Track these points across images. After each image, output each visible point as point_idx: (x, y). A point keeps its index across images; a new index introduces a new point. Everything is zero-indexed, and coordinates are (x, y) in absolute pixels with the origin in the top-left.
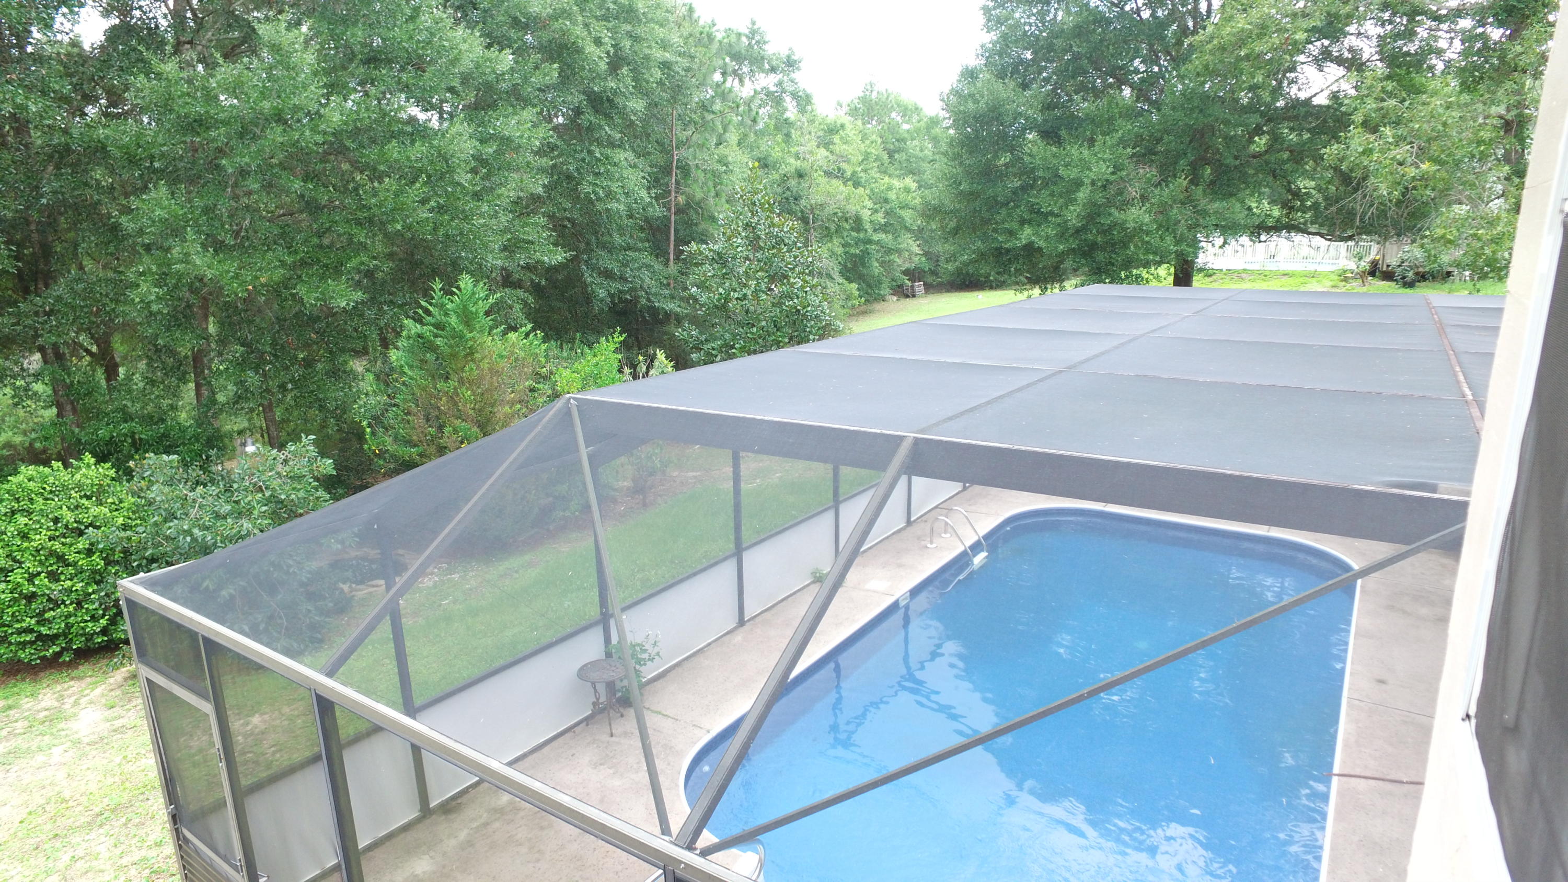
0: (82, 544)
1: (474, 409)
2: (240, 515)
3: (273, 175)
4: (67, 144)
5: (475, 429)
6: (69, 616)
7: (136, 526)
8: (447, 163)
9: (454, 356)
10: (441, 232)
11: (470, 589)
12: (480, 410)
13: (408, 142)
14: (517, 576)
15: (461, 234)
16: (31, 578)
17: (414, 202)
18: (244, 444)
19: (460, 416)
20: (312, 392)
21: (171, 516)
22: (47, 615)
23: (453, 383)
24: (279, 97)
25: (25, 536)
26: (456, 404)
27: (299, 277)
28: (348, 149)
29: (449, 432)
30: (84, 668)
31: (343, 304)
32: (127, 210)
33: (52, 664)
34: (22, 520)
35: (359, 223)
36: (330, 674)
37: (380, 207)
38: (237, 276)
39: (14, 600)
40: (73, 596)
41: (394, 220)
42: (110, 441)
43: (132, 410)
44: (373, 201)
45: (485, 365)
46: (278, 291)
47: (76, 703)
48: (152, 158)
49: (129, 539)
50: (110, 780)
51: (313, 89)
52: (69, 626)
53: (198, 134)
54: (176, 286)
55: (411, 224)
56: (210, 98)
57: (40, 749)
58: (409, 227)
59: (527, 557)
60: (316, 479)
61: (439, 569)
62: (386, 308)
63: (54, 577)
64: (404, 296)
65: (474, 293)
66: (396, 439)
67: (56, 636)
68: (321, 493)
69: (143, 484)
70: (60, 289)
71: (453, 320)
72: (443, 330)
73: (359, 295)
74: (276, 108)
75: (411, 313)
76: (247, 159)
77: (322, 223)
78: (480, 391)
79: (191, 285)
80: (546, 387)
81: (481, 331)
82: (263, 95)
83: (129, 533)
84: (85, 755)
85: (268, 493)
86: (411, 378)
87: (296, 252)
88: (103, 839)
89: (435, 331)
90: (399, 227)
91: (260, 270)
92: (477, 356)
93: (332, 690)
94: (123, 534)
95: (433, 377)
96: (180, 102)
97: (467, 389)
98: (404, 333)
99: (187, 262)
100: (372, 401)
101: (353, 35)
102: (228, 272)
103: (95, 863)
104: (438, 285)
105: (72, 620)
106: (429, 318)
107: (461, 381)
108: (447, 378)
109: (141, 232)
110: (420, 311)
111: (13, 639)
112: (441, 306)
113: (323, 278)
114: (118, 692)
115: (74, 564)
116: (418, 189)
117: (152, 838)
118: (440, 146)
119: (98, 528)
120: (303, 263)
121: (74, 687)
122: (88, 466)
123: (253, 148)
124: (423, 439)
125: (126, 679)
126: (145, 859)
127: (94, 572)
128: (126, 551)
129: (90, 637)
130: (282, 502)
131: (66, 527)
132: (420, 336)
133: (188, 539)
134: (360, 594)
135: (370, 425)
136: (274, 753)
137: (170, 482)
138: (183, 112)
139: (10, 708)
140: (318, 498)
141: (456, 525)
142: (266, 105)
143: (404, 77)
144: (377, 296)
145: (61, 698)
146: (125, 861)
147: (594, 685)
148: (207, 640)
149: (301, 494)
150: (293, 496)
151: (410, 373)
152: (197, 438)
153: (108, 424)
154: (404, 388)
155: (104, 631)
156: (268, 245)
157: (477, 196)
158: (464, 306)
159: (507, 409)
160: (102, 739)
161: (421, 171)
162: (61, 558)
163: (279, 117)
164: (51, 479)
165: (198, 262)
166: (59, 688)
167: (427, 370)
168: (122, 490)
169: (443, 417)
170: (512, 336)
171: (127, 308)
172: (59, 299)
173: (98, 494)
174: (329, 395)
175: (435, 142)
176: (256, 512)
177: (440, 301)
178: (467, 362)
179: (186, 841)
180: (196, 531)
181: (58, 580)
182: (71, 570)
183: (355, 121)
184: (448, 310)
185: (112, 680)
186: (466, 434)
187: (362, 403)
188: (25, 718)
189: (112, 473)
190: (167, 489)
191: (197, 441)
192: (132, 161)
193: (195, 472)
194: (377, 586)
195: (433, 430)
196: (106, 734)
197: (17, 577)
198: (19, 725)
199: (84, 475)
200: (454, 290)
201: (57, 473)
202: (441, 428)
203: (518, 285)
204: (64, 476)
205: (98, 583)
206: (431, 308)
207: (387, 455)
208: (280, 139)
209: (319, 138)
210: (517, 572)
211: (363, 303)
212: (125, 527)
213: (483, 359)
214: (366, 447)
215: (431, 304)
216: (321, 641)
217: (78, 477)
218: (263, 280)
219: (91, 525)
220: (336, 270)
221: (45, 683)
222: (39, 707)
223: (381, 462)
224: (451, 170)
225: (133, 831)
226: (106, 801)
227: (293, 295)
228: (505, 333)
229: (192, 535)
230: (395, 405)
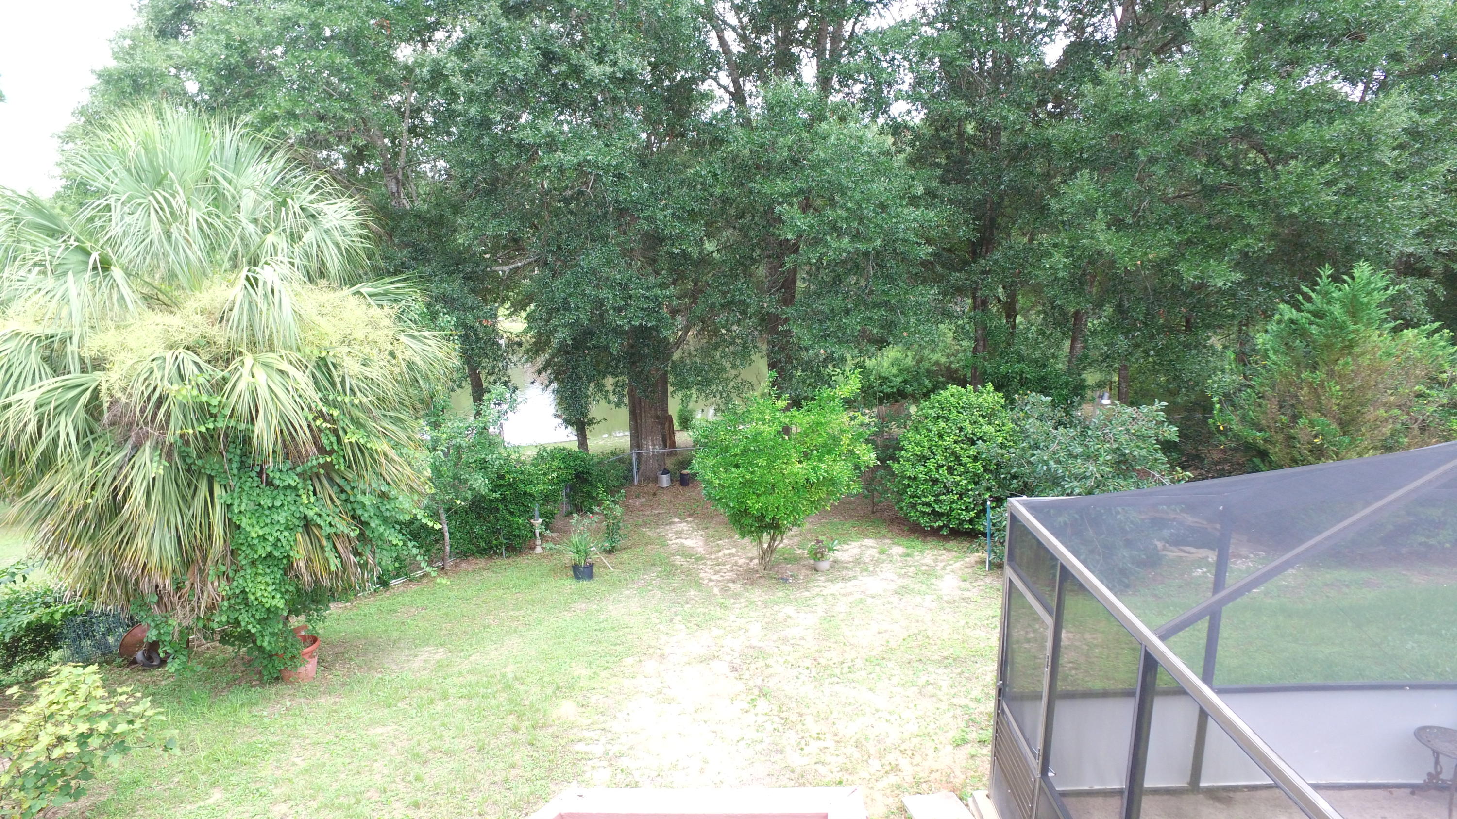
0: (972, 452)
1: (1338, 405)
2: (1088, 458)
3: (1179, 161)
4: (1026, 143)
5: (1334, 426)
6: (953, 502)
7: (1010, 447)
8: (1369, 139)
9: (1329, 347)
10: (1344, 215)
11: (1287, 587)
12: (1345, 407)
13: (1324, 122)
14: (1347, 591)
15: (1367, 217)
16: (940, 466)
17: (1318, 184)
18: (1102, 397)
19: (1320, 410)
20: (1171, 361)
21: (1036, 447)
22: (941, 497)
23: (1320, 375)
24: (1199, 88)
25: (941, 436)
26: (1318, 397)
27: (1183, 255)
28: (1257, 132)
29: (1304, 424)
30: (952, 544)
31: (1220, 284)
32: (1056, 194)
33: (935, 533)
34: (942, 424)
35: (1252, 205)
36: (1162, 638)
37: (1279, 190)
38: (1129, 251)
39: (926, 480)
40: (959, 488)
41: (1292, 204)
42: (1006, 376)
43: (1024, 353)
44: (1273, 184)
45: (1365, 361)
46: (1159, 267)
47: (944, 569)
48: (1082, 150)
49: (1003, 455)
50: (956, 636)
51: (1234, 77)
52: (951, 510)
53: (1123, 128)
54: (1079, 257)
55: (1310, 207)
56: (1139, 95)
57: (919, 592)
58: (1305, 211)
59: (1364, 575)
60: (1158, 441)
61: (1255, 555)
62: (1260, 290)
63: (951, 470)
64: (1282, 279)
65: (1369, 283)
66: (1243, 419)
67: (942, 514)
68: (1159, 455)
69: (1022, 414)
70: (997, 255)
71: (1337, 310)
72: (1321, 318)
73: (1238, 276)
74: (1195, 99)
75: (1287, 297)
76: (1159, 148)
77: (1215, 206)
78: (1350, 386)
79: (1090, 257)
80: (1441, 395)
81: (1369, 324)
82: (1185, 89)
83: (1004, 451)
84: (942, 609)
85: (1115, 446)
86: (1275, 363)
87: (1185, 232)
88: (945, 677)
89: (1313, 318)
90: (1296, 210)
91: (1150, 247)
92: (1357, 349)
93: (1162, 654)
94: (1000, 451)
95: (1298, 364)
96: (1114, 102)
97: (1336, 383)
98: (1277, 317)
99: (1092, 238)
100: (1228, 379)
101: (1287, 16)
102: (1122, 247)
103: (938, 693)
104: (1327, 271)
105: (954, 506)
106: (1308, 305)
107: (1331, 374)
108: (1315, 368)
109: (1062, 212)
110: (1300, 297)
111: (920, 507)
112: (1326, 294)
113: (1205, 257)
114: (970, 571)
115: (965, 465)
116: (1329, 170)
117: (975, 693)
118: (1364, 122)
119: (984, 441)
120: (1189, 242)
121: (945, 555)
122: (989, 393)
123: (1166, 137)
124: (1272, 425)
125: (977, 562)
126: (967, 706)
127: (975, 474)
128: (998, 464)
129: (961, 522)
130: (1124, 455)
131: (966, 436)
132: (1292, 322)
133: (1045, 468)
134: (1171, 555)
135: (1220, 402)
136: (1071, 669)
137: (1041, 418)
138: (1114, 110)
139: (908, 555)
140: (1156, 459)
141: (1326, 539)
142: (1187, 97)
143: (1336, 50)
144: (1254, 277)
145: (936, 560)
146: (955, 701)
147: (1436, 754)
148: (1063, 568)
149: (1144, 453)
150: (1136, 453)
151: (1274, 358)
152: (1066, 384)
153: (1007, 362)
154: (1264, 372)
155: (971, 521)
156: (1161, 224)
157: (1399, 176)
158: (1354, 296)
159: (1381, 412)
160: (955, 601)
161: (1334, 150)
162: (958, 458)
163: (1196, 109)
164: (964, 398)
165: (1102, 238)
166: (936, 552)
167: (1293, 357)
168: (1006, 416)
169: (1300, 407)
170: (1409, 334)
171: (1039, 273)
172: (996, 262)
173: (989, 416)
174: (1186, 366)
175: (1359, 119)
176: (1101, 459)
177: (1326, 288)
178: (1343, 355)
179: (1003, 711)
180: (1052, 463)
181: (952, 474)
182: (962, 469)
183: (1269, 105)
184: (1333, 298)
185: (967, 560)
186: (1323, 430)
187: (1216, 379)
188: (915, 566)
189: (1002, 401)
190: (1039, 423)
191: (1066, 387)
192: (1067, 153)
193: (1060, 414)
194: (1189, 553)
195: (1285, 419)
196: (957, 599)
197: (931, 464)
198: (911, 569)
199: (985, 399)
200: (1345, 277)
201: (969, 394)
202: (1295, 418)
203: (1425, 273)
204: (972, 397)
205: (976, 483)
206: (1313, 295)
207: (1230, 434)
208: (1193, 128)
209: (1230, 125)
210: (1348, 586)
211: (1239, 284)
212: (1002, 446)
213: (1363, 354)
214: (1211, 421)
215: (1313, 291)
216: (1127, 586)
217: (980, 399)
218: (1150, 256)
219: (980, 438)
220: (1219, 250)
221: (929, 545)
222: (923, 561)
223: (1223, 438)
224: (1372, 148)
225: (964, 682)
226: (951, 650)
227: (1173, 271)
228: (1396, 330)
229: (1047, 465)
230: (1249, 386)
